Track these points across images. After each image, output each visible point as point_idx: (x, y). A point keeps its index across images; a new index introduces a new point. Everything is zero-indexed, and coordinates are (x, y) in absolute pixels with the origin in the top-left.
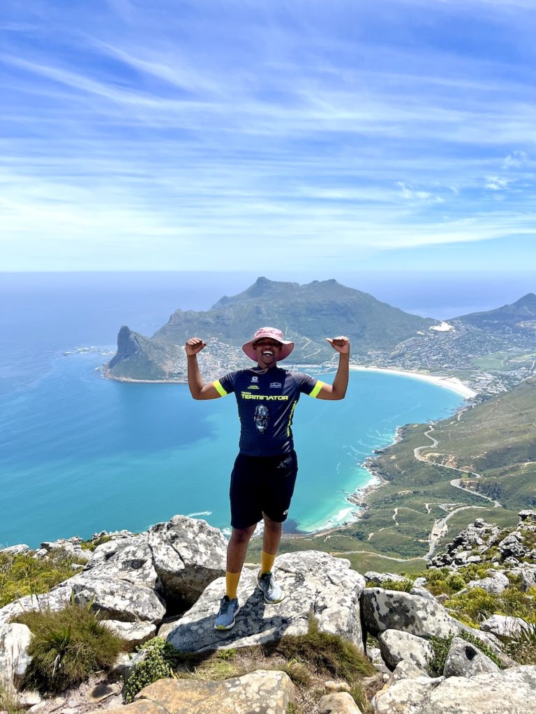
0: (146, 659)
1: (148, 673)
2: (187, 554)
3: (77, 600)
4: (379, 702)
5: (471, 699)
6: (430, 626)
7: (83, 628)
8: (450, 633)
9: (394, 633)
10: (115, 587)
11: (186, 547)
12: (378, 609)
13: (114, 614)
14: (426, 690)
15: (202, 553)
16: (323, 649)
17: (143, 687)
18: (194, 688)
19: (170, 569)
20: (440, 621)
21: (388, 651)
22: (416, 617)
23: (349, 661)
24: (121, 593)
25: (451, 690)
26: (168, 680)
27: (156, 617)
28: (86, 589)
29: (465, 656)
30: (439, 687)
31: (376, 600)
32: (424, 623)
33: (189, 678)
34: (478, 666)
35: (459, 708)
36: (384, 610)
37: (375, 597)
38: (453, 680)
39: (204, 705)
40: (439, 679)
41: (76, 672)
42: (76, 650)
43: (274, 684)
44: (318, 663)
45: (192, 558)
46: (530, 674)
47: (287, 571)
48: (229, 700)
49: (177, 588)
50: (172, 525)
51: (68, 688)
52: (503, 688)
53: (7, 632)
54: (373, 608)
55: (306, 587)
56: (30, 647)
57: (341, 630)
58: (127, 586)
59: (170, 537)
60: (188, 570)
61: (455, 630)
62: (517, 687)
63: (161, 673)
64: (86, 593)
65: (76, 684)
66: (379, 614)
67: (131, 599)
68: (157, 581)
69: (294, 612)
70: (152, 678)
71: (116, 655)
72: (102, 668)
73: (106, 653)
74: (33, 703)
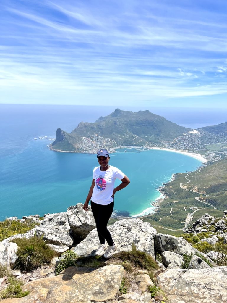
0: (65, 259)
1: (65, 264)
3: (37, 235)
4: (160, 278)
5: (199, 278)
6: (183, 250)
7: (39, 246)
8: (191, 253)
9: (168, 252)
10: (53, 231)
11: (82, 216)
12: (161, 242)
13: (52, 242)
14: (180, 273)
15: (89, 219)
16: (138, 257)
17: (63, 269)
18: (84, 271)
19: (76, 225)
20: (188, 248)
21: (165, 259)
22: (177, 246)
23: (148, 263)
24: (55, 234)
25: (191, 274)
26: (74, 267)
27: (69, 244)
28: (41, 231)
29: (197, 262)
30: (185, 272)
31: (161, 239)
32: (181, 248)
33: (82, 266)
34: (202, 267)
35: (194, 281)
36: (164, 243)
37: (160, 237)
38: (191, 270)
39: (88, 277)
40: (186, 270)
41: (36, 263)
42: (36, 254)
43: (117, 270)
44: (135, 263)
45: (85, 221)
46: (224, 269)
47: (124, 226)
48: (98, 276)
49: (78, 233)
50: (77, 207)
51: (33, 269)
52: (213, 274)
53: (8, 246)
54: (159, 242)
55: (131, 233)
56: (17, 252)
57: (146, 250)
58: (57, 231)
59: (76, 212)
60: (83, 225)
61: (194, 252)
62: (218, 274)
63: (71, 264)
64: (41, 233)
65: (36, 268)
66: (162, 245)
67: (59, 236)
68: (70, 230)
69: (126, 243)
70: (67, 266)
71: (52, 257)
72: (46, 262)
73: (49, 256)
74: (18, 275)
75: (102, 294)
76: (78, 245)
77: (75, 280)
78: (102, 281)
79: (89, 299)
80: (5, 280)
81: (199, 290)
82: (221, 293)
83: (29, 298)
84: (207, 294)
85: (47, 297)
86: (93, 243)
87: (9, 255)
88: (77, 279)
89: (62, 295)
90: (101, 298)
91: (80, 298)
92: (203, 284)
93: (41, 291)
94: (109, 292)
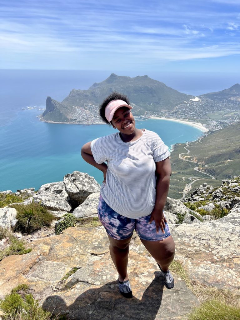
0: (64, 220)
1: (65, 225)
2: (80, 186)
3: (35, 202)
5: (190, 230)
6: (177, 209)
7: (38, 210)
8: (185, 212)
10: (50, 198)
11: (80, 183)
13: (50, 208)
14: (173, 227)
15: (86, 186)
17: (63, 230)
18: (83, 230)
19: (73, 192)
20: (182, 208)
22: (172, 206)
24: (52, 200)
25: (183, 227)
26: (73, 227)
27: (68, 210)
28: (38, 199)
29: (190, 220)
32: (175, 208)
33: (81, 226)
35: (185, 233)
38: (184, 224)
39: (87, 235)
40: (179, 224)
41: (36, 225)
42: (35, 217)
45: (82, 188)
46: (214, 223)
48: (97, 233)
49: (76, 200)
50: (73, 175)
51: (33, 231)
52: (203, 227)
53: (7, 211)
56: (17, 216)
58: (55, 198)
59: (72, 180)
60: (80, 192)
61: (187, 211)
62: (208, 227)
63: (70, 225)
64: (38, 200)
65: (36, 230)
67: (57, 203)
68: (68, 197)
70: (66, 227)
71: (51, 220)
72: (46, 225)
73: (48, 220)
74: (19, 237)
75: (101, 248)
76: (77, 208)
77: (75, 238)
78: (101, 238)
79: (89, 253)
80: (7, 240)
81: (190, 240)
82: (210, 242)
83: (32, 254)
84: (197, 243)
85: (49, 253)
86: (91, 206)
87: (9, 219)
88: (77, 236)
89: (63, 251)
90: (100, 251)
91: (80, 252)
92: (193, 235)
93: (43, 248)
94: (107, 246)
